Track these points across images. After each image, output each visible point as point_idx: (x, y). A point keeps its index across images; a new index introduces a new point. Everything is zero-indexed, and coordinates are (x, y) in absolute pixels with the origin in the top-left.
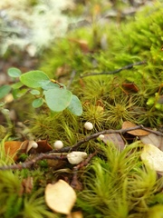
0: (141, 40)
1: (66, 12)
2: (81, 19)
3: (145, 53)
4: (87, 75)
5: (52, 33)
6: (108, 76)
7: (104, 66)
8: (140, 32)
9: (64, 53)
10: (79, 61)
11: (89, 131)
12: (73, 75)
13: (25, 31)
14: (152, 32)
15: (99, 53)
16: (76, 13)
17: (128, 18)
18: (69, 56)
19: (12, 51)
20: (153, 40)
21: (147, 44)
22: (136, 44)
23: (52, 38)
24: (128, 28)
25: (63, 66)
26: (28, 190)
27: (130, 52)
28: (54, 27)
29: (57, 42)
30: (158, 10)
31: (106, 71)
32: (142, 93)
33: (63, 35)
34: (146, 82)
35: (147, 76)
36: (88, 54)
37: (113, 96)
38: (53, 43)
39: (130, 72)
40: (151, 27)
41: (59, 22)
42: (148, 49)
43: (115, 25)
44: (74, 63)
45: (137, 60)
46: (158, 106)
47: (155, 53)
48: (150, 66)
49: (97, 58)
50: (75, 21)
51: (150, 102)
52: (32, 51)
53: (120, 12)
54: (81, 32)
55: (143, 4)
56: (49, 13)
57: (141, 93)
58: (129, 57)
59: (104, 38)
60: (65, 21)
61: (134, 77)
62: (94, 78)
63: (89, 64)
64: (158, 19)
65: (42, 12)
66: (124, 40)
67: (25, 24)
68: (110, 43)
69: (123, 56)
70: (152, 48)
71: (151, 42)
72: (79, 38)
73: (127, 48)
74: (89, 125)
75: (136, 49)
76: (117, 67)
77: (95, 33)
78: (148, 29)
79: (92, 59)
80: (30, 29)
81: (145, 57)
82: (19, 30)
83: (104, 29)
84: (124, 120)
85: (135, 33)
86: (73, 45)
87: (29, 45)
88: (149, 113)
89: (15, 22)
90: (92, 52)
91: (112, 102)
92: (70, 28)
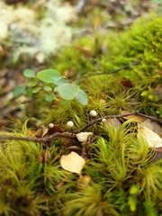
0: (136, 45)
1: (70, 24)
2: (83, 30)
3: (140, 55)
4: (90, 75)
5: (58, 42)
6: (109, 75)
7: (105, 68)
8: (135, 39)
9: (69, 59)
10: (83, 65)
11: (94, 118)
12: (79, 76)
13: (34, 41)
14: (146, 38)
15: (100, 58)
16: (79, 25)
17: (126, 28)
18: (74, 61)
19: (21, 60)
20: (146, 44)
21: (141, 48)
22: (132, 49)
23: (58, 46)
24: (125, 36)
25: (69, 69)
26: (46, 159)
27: (127, 55)
28: (60, 37)
29: (63, 50)
30: (151, 20)
31: (107, 71)
32: (138, 87)
33: (68, 44)
34: (140, 79)
35: (141, 73)
36: (91, 59)
37: (113, 92)
38: (59, 51)
39: (128, 72)
40: (145, 35)
41: (64, 32)
42: (142, 52)
43: (114, 35)
44: (79, 66)
45: (133, 62)
46: (151, 97)
47: (148, 56)
48: (144, 66)
49: (99, 62)
50: (78, 31)
51: (144, 94)
52: (41, 59)
53: (118, 23)
54: (83, 40)
55: (139, 16)
56: (55, 25)
57: (136, 88)
58: (126, 59)
59: (105, 45)
60: (69, 32)
61: (130, 75)
62: (96, 77)
63: (92, 67)
64: (150, 27)
65: (49, 25)
66: (122, 46)
67: (33, 35)
68: (110, 49)
69: (121, 58)
70: (145, 51)
71: (144, 47)
72: (82, 45)
73: (124, 52)
74: (94, 113)
75: (132, 53)
76: (116, 68)
77: (97, 41)
78: (142, 36)
79: (94, 63)
80: (37, 39)
81: (140, 59)
82: (28, 40)
83: (105, 38)
84: (123, 109)
85: (131, 40)
86: (78, 52)
87: (38, 53)
88: (143, 104)
89: (25, 34)
90: (94, 57)
91: (112, 96)
92: (74, 37)
